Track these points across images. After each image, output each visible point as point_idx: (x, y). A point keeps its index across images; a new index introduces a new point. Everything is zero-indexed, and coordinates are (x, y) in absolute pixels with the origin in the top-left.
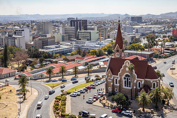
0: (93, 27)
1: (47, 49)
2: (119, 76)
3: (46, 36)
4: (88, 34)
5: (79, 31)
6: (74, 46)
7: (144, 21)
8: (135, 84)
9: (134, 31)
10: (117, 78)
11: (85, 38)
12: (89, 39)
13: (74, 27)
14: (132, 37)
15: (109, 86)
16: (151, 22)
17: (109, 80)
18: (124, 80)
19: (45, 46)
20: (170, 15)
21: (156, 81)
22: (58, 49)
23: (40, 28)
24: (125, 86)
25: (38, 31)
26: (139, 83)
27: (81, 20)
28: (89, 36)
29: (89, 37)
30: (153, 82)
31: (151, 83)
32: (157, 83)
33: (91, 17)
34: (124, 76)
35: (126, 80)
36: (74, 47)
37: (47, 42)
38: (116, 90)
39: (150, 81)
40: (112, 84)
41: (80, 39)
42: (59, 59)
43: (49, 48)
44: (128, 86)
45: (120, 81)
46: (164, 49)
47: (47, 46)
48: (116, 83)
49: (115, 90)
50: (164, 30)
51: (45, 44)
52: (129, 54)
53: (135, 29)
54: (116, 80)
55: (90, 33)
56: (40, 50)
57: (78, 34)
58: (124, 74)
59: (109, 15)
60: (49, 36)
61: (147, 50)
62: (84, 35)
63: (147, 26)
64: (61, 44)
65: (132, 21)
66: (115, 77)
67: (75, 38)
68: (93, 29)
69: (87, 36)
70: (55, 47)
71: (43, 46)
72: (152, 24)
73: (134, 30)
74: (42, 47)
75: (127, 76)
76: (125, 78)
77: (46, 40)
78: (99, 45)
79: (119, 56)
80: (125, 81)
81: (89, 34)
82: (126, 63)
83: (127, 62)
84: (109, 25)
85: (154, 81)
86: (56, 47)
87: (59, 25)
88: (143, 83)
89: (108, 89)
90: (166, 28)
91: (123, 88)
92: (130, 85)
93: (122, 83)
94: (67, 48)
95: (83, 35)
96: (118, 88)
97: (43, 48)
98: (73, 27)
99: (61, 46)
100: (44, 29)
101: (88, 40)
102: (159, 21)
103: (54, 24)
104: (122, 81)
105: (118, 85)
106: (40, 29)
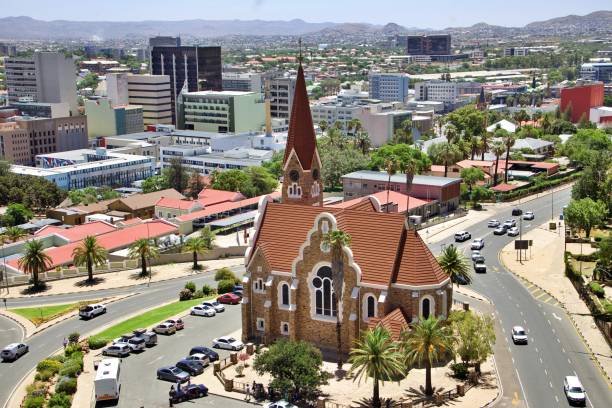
0: (244, 76)
1: (50, 163)
2: (292, 274)
3: (47, 111)
4: (221, 106)
5: (185, 91)
6: (161, 152)
7: (457, 52)
8: (354, 305)
9: (411, 91)
10: (290, 280)
11: (212, 122)
12: (227, 125)
13: (168, 76)
14: (395, 117)
15: (256, 314)
16: (485, 55)
17: (258, 291)
18: (313, 291)
19: (42, 152)
20: (567, 29)
21: (433, 292)
22: (96, 164)
23: (20, 77)
24: (319, 312)
25: (12, 90)
26: (371, 300)
27: (193, 48)
28: (227, 112)
29: (227, 119)
30: (421, 296)
31: (412, 299)
32: (438, 299)
33: (248, 34)
34: (312, 275)
35: (322, 289)
36: (162, 156)
37: (51, 137)
38: (286, 329)
39: (412, 292)
40: (268, 304)
41: (191, 127)
42: (93, 207)
43: (60, 163)
44: (327, 313)
45: (300, 293)
46: (509, 166)
47: (50, 152)
48: (286, 301)
49: (282, 328)
50: (531, 90)
51: (43, 146)
52: (365, 185)
53: (417, 85)
54: (285, 288)
55: (230, 101)
56: (18, 169)
57: (184, 107)
58: (314, 264)
59: (324, 27)
60: (59, 111)
61: (442, 169)
62: (206, 108)
63: (468, 73)
64: (110, 147)
65: (409, 53)
66: (281, 278)
67: (170, 120)
68: (243, 86)
69: (219, 115)
70: (82, 158)
71: (35, 152)
72: (488, 67)
73: (411, 87)
74: (29, 157)
75: (323, 272)
76: (317, 283)
77: (48, 127)
78: (262, 149)
79: (300, 197)
80: (319, 293)
81: (226, 106)
82: (320, 223)
83: (325, 219)
84: (319, 69)
85: (424, 292)
86: (91, 159)
87: (113, 66)
88: (382, 299)
89: (255, 323)
90: (541, 81)
91: (310, 320)
92: (335, 307)
93: (308, 301)
94: (134, 163)
95: (203, 111)
96: (292, 320)
97: (33, 163)
98: (164, 78)
99: (109, 153)
100: (42, 81)
101: (222, 130)
102: (516, 55)
103: (94, 62)
104: (308, 294)
105: (291, 308)
106: (22, 82)
